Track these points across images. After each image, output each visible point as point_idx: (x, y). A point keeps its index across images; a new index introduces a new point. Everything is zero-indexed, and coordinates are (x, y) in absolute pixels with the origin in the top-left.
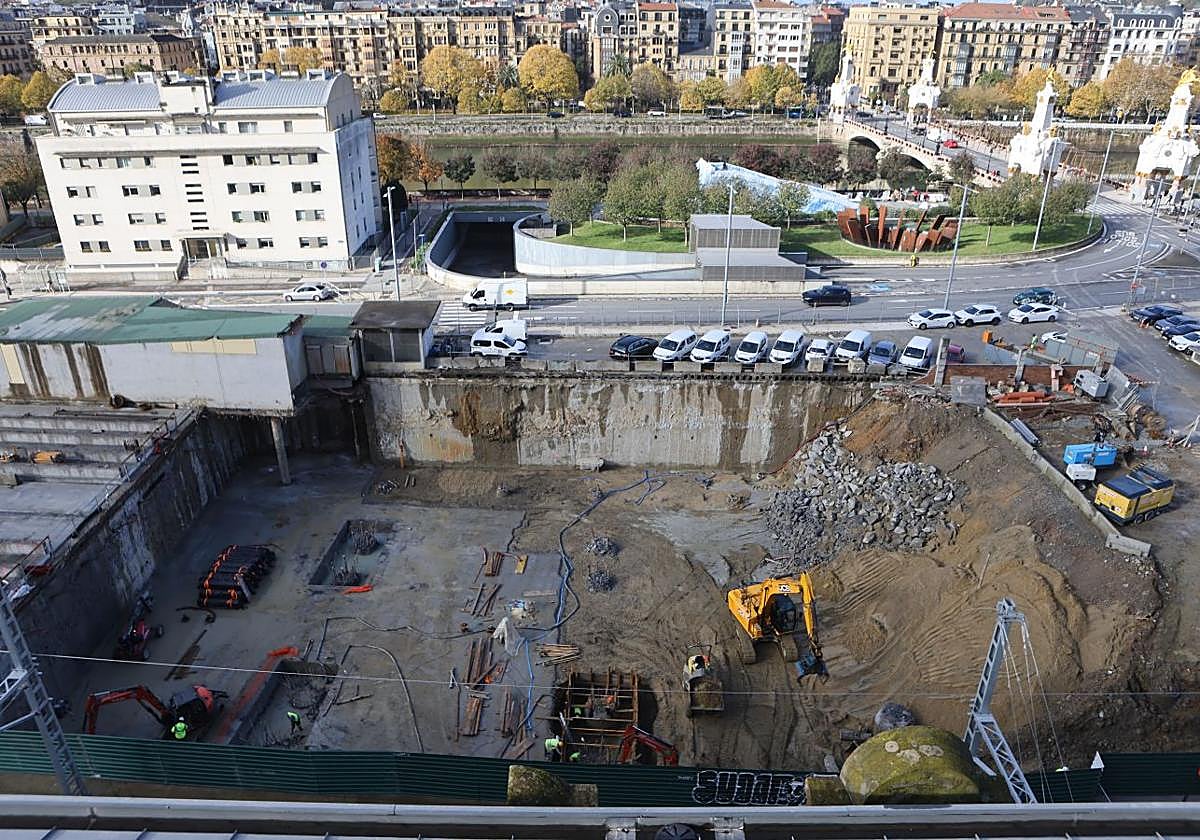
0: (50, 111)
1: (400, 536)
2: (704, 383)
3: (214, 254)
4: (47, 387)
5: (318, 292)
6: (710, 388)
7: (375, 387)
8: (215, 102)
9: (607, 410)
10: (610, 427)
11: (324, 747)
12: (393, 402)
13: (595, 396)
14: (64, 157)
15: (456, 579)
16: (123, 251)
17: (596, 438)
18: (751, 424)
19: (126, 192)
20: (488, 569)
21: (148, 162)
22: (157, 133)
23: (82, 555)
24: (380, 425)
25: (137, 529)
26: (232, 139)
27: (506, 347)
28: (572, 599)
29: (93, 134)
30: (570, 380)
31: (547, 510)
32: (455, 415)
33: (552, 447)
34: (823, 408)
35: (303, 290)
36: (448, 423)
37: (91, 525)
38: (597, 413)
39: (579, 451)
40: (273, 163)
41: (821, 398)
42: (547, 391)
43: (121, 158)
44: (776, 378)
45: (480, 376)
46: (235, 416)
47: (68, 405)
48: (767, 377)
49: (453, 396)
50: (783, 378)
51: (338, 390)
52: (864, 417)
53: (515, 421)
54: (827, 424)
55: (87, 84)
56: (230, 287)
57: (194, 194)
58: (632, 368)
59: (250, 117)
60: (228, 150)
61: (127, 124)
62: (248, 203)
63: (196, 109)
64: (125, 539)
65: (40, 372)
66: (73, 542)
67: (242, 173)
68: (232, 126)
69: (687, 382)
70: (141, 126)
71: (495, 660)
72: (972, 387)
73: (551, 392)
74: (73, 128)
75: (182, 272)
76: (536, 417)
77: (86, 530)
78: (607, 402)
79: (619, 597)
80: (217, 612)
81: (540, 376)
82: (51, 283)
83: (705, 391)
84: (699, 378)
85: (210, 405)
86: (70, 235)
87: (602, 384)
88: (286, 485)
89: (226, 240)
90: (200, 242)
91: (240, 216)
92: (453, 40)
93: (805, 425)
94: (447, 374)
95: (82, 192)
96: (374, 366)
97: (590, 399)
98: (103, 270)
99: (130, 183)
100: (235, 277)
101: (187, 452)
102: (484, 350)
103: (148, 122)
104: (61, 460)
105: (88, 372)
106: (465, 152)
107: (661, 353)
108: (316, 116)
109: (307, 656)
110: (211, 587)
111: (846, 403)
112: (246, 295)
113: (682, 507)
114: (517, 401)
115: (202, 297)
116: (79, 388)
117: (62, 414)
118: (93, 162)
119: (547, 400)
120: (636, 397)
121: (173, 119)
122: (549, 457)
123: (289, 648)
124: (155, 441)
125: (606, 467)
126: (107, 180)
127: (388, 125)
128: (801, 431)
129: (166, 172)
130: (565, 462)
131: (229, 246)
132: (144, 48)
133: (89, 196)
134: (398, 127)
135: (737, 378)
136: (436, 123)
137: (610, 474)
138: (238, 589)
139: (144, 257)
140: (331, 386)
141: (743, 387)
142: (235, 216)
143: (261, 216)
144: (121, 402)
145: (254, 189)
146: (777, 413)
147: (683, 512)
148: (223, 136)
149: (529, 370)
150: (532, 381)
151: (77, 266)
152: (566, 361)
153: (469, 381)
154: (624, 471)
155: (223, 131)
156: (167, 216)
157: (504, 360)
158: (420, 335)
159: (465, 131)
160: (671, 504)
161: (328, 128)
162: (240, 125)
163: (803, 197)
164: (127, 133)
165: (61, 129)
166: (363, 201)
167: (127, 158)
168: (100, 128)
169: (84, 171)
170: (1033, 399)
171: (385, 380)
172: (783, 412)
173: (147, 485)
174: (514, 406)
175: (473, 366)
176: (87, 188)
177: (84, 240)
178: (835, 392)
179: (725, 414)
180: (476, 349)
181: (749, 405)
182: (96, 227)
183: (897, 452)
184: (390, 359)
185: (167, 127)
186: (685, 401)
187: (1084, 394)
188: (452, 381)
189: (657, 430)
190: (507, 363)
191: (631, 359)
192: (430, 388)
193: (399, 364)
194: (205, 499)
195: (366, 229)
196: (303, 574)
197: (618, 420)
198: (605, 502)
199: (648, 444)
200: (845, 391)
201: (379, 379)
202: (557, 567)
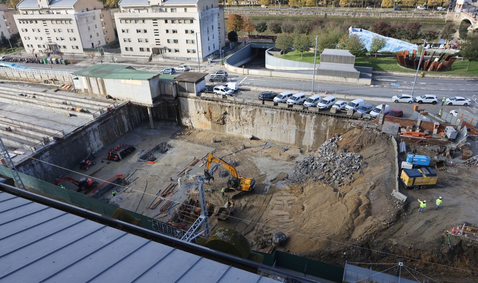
0: (119, 4)
1: (173, 150)
2: (289, 112)
3: (162, 53)
4: (92, 90)
5: (184, 68)
6: (291, 114)
7: (181, 100)
8: (164, 1)
9: (254, 118)
10: (255, 124)
11: (114, 202)
12: (186, 106)
13: (250, 112)
14: (121, 19)
15: (180, 165)
16: (137, 51)
17: (250, 128)
18: (306, 130)
19: (138, 32)
20: (191, 164)
21: (144, 22)
22: (148, 12)
23: (75, 138)
24: (183, 114)
25: (97, 134)
26: (169, 14)
27: (224, 91)
29: (130, 12)
30: (242, 105)
31: (224, 149)
32: (205, 113)
33: (237, 129)
34: (334, 128)
35: (180, 67)
36: (203, 115)
37: (81, 129)
38: (251, 118)
39: (245, 131)
40: (179, 23)
41: (334, 123)
42: (234, 108)
43: (136, 20)
44: (316, 114)
45: (213, 100)
46: (137, 105)
47: (97, 96)
48: (312, 113)
49: (205, 106)
50: (319, 114)
51: (169, 100)
52: (348, 133)
53: (224, 118)
54: (336, 134)
56: (162, 65)
57: (156, 33)
58: (263, 103)
59: (174, 6)
60: (166, 18)
61: (139, 9)
62: (172, 36)
63: (159, 4)
64: (92, 136)
65: (91, 86)
66: (72, 133)
67: (171, 26)
68: (169, 10)
69: (282, 111)
70: (142, 10)
71: (174, 190)
72: (393, 127)
73: (235, 108)
74: (125, 10)
75: (151, 59)
76: (231, 117)
77: (76, 131)
78: (254, 115)
80: (111, 161)
81: (232, 103)
82: (113, 60)
83: (289, 115)
84: (287, 110)
85: (131, 101)
86: (123, 45)
87: (252, 108)
88: (152, 129)
89: (165, 48)
90: (158, 49)
91: (170, 41)
93: (328, 133)
94: (203, 98)
95: (126, 31)
96: (181, 93)
97: (248, 113)
98: (131, 57)
99: (138, 29)
100: (165, 62)
101: (120, 114)
102: (218, 92)
103: (145, 8)
104: (82, 111)
105: (101, 87)
106: (264, 21)
107: (276, 99)
108: (194, 6)
109: (125, 178)
110: (111, 154)
111: (344, 127)
113: (270, 156)
114: (224, 110)
115: (152, 67)
116: (99, 91)
117: (94, 99)
118: (128, 21)
119: (234, 112)
120: (264, 114)
121: (152, 7)
122: (235, 133)
123: (123, 175)
124: (108, 109)
125: (253, 138)
126: (132, 27)
128: (326, 136)
129: (149, 25)
130: (240, 135)
131: (166, 51)
133: (128, 32)
134: (265, 11)
135: (301, 112)
136: (279, 10)
137: (254, 142)
138: (118, 156)
139: (142, 53)
140: (166, 98)
142: (168, 41)
143: (176, 41)
144: (110, 97)
145: (174, 32)
146: (316, 127)
147: (269, 158)
148: (166, 13)
149: (229, 100)
150: (229, 104)
151: (124, 55)
152: (241, 98)
153: (210, 102)
154: (259, 141)
155: (166, 11)
156: (149, 40)
157: (222, 96)
158: (195, 84)
159: (290, 13)
160: (267, 154)
161: (198, 11)
162: (171, 9)
163: (382, 44)
164: (139, 12)
165: (121, 10)
166: (213, 38)
167: (138, 20)
168: (132, 10)
169: (127, 24)
170: (418, 135)
171: (184, 99)
172: (319, 127)
173: (103, 122)
174: (223, 112)
175: (212, 96)
176: (127, 30)
177: (126, 47)
178: (340, 122)
179: (297, 125)
180: (215, 91)
181: (305, 123)
182: (129, 43)
183: (352, 148)
184: (186, 92)
185: (150, 10)
186: (282, 118)
187: (446, 137)
188: (204, 101)
189: (272, 128)
190: (223, 97)
191: (264, 100)
192: (198, 103)
193: (188, 93)
194: (127, 130)
195: (214, 48)
196: (140, 155)
197: (258, 122)
198: (244, 150)
199: (269, 132)
200: (344, 122)
201: (182, 98)
202: (213, 167)
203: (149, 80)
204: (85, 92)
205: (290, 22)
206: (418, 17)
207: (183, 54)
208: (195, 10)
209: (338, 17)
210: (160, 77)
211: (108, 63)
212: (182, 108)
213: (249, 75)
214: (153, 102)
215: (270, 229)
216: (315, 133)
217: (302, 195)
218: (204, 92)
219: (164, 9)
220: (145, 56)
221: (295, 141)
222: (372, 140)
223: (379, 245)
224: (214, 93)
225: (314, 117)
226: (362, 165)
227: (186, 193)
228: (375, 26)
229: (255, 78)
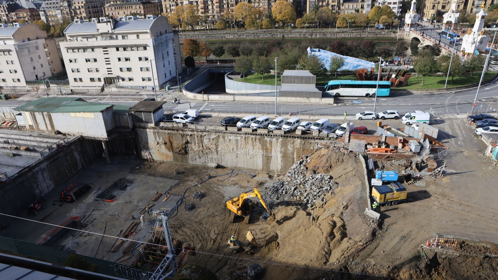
0: (64, 33)
1: (133, 185)
2: (253, 136)
3: (114, 83)
4: (38, 126)
6: (256, 139)
7: (138, 132)
8: (114, 28)
9: (218, 145)
10: (220, 152)
11: (69, 248)
12: (145, 138)
13: (213, 139)
14: (68, 49)
15: (142, 201)
16: (87, 82)
17: (215, 156)
18: (273, 154)
19: (87, 61)
20: (153, 199)
21: (93, 50)
22: (97, 40)
23: (20, 180)
24: (142, 146)
25: (46, 174)
26: (120, 41)
27: (184, 119)
28: (176, 212)
29: (77, 41)
30: (204, 133)
31: (188, 180)
32: (166, 143)
33: (200, 158)
34: (302, 150)
36: (163, 146)
37: (27, 170)
38: (214, 146)
39: (209, 160)
40: (132, 50)
41: (301, 145)
42: (196, 136)
43: (85, 49)
44: (282, 136)
45: (173, 130)
46: (90, 139)
47: (44, 132)
48: (278, 136)
49: (164, 136)
50: (284, 136)
51: (126, 132)
52: (316, 154)
53: (186, 147)
54: (303, 156)
55: (78, 23)
56: (115, 95)
57: (108, 61)
58: (226, 129)
59: (125, 33)
60: (117, 46)
61: (87, 37)
62: (125, 65)
63: (108, 31)
64: (40, 176)
65: (36, 122)
66: (16, 175)
67: (122, 54)
68: (120, 37)
69: (247, 136)
70: (91, 38)
71: (137, 229)
72: (359, 144)
73: (197, 137)
74: (71, 39)
75: (103, 90)
76: (193, 145)
77: (22, 172)
78: (218, 142)
79: (192, 213)
80: (64, 203)
81: (193, 131)
82: (61, 92)
83: (254, 140)
84: (251, 134)
85: (83, 135)
86: (71, 76)
87: (215, 135)
88: (109, 165)
89: (118, 78)
90: (110, 78)
91: (123, 70)
93: (295, 156)
94: (162, 128)
95: (73, 61)
96: (138, 124)
97: (211, 141)
98: (81, 88)
99: (88, 58)
100: (119, 91)
101: (72, 150)
102: (177, 120)
103: (93, 36)
104: (28, 150)
105: (49, 123)
106: (221, 45)
107: (239, 124)
108: (147, 33)
109: (81, 220)
110: (64, 195)
111: (312, 148)
112: (118, 98)
113: (237, 184)
114: (186, 139)
115: (104, 98)
116: (47, 127)
117: (40, 136)
118: (76, 50)
119: (196, 140)
120: (228, 141)
121: (101, 35)
122: (199, 162)
123: (78, 217)
124: (58, 145)
125: (219, 167)
126: (81, 56)
127: (218, 34)
128: (293, 158)
129: (99, 54)
130: (205, 164)
131: (119, 80)
132: (138, 7)
133: (76, 62)
134: (221, 35)
135: (266, 135)
136: (236, 33)
137: (220, 170)
138: (71, 196)
139: (93, 84)
140: (122, 130)
141: (269, 139)
142: (121, 70)
143: (129, 70)
144: (59, 133)
145: (127, 60)
146: (283, 150)
147: (237, 186)
148: (116, 41)
149: (190, 128)
150: (191, 132)
151: (73, 87)
152: (203, 125)
153: (169, 131)
154: (225, 169)
155: (117, 38)
156: (99, 69)
157: (182, 124)
158: (152, 113)
160: (234, 182)
161: (151, 37)
162: (123, 36)
163: (342, 64)
164: (87, 40)
165: (67, 39)
166: (169, 64)
167: (86, 49)
168: (79, 38)
169: (74, 53)
170: (384, 151)
171: (142, 130)
172: (286, 150)
173: (52, 160)
174: (184, 141)
175: (172, 125)
176: (75, 59)
177: (75, 78)
178: (306, 143)
179: (263, 149)
180: (174, 120)
181: (271, 146)
182: (78, 73)
183: (321, 169)
184: (143, 122)
185: (99, 37)
186: (247, 143)
187: (411, 150)
188: (164, 131)
189: (237, 154)
190: (184, 126)
191: (226, 126)
192: (157, 133)
193: (146, 124)
194: (80, 167)
195: (171, 74)
196: (96, 194)
197: (222, 149)
198: (210, 180)
199: (234, 159)
200: (311, 143)
201: (140, 129)
202: (178, 201)
203: (102, 112)
204: (30, 129)
205: (247, 45)
206: (372, 36)
207: (137, 82)
208: (149, 36)
209: (296, 38)
210: (114, 108)
211: (55, 96)
212: (140, 140)
213: (209, 101)
214: (108, 135)
215: (244, 262)
216: (282, 157)
217: (275, 222)
218: (163, 122)
219: (114, 36)
220: (96, 87)
221: (263, 166)
222: (340, 160)
223: (357, 266)
224: (174, 122)
225: (280, 140)
226: (333, 185)
227: (150, 231)
228: (332, 46)
229: (216, 103)
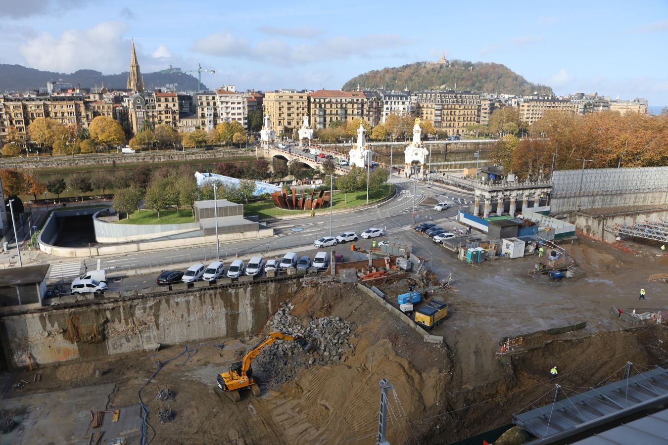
2: (212, 292)
6: (215, 294)
7: (8, 322)
9: (159, 315)
10: (162, 325)
12: (22, 330)
13: (151, 308)
15: (73, 434)
17: (154, 332)
18: (241, 310)
20: (95, 423)
24: (13, 346)
27: (94, 287)
28: (150, 431)
30: (135, 301)
31: (129, 379)
32: (65, 331)
33: (128, 341)
34: (278, 296)
36: (60, 337)
38: (153, 317)
39: (145, 341)
41: (276, 291)
42: (122, 309)
44: (251, 284)
45: (79, 306)
48: (246, 284)
49: (62, 320)
50: (255, 283)
52: (299, 297)
53: (104, 329)
54: (281, 304)
58: (171, 289)
69: (202, 292)
72: (349, 274)
73: (124, 309)
76: (117, 325)
78: (158, 310)
79: (179, 423)
81: (116, 301)
83: (213, 296)
84: (209, 289)
87: (154, 301)
92: (47, 114)
94: (57, 307)
96: (7, 309)
97: (148, 310)
102: (80, 290)
107: (186, 279)
111: (289, 291)
113: (209, 363)
114: (103, 317)
119: (122, 314)
120: (175, 305)
122: (127, 348)
125: (162, 347)
127: (8, 163)
128: (268, 309)
130: (137, 349)
134: (15, 165)
135: (230, 286)
136: (40, 161)
137: (165, 352)
141: (234, 291)
146: (254, 302)
147: (210, 366)
149: (109, 298)
150: (112, 304)
152: (131, 290)
153: (72, 310)
154: (173, 348)
157: (93, 294)
158: (37, 286)
159: (58, 165)
160: (202, 362)
170: (379, 275)
171: (15, 317)
172: (257, 301)
174: (102, 321)
175: (73, 300)
178: (282, 286)
179: (226, 307)
180: (75, 290)
181: (238, 300)
183: (319, 313)
184: (17, 304)
186: (202, 302)
187: (401, 269)
188: (60, 312)
189: (189, 322)
190: (95, 296)
191: (170, 284)
193: (24, 306)
197: (165, 319)
198: (164, 368)
199: (185, 330)
200: (288, 285)
201: (10, 317)
202: (139, 413)
205: (103, 175)
212: (10, 336)
213: (100, 257)
216: (253, 311)
217: (304, 393)
218: (55, 296)
221: (227, 331)
222: (339, 295)
224: (75, 294)
225: (249, 289)
229: (114, 258)
